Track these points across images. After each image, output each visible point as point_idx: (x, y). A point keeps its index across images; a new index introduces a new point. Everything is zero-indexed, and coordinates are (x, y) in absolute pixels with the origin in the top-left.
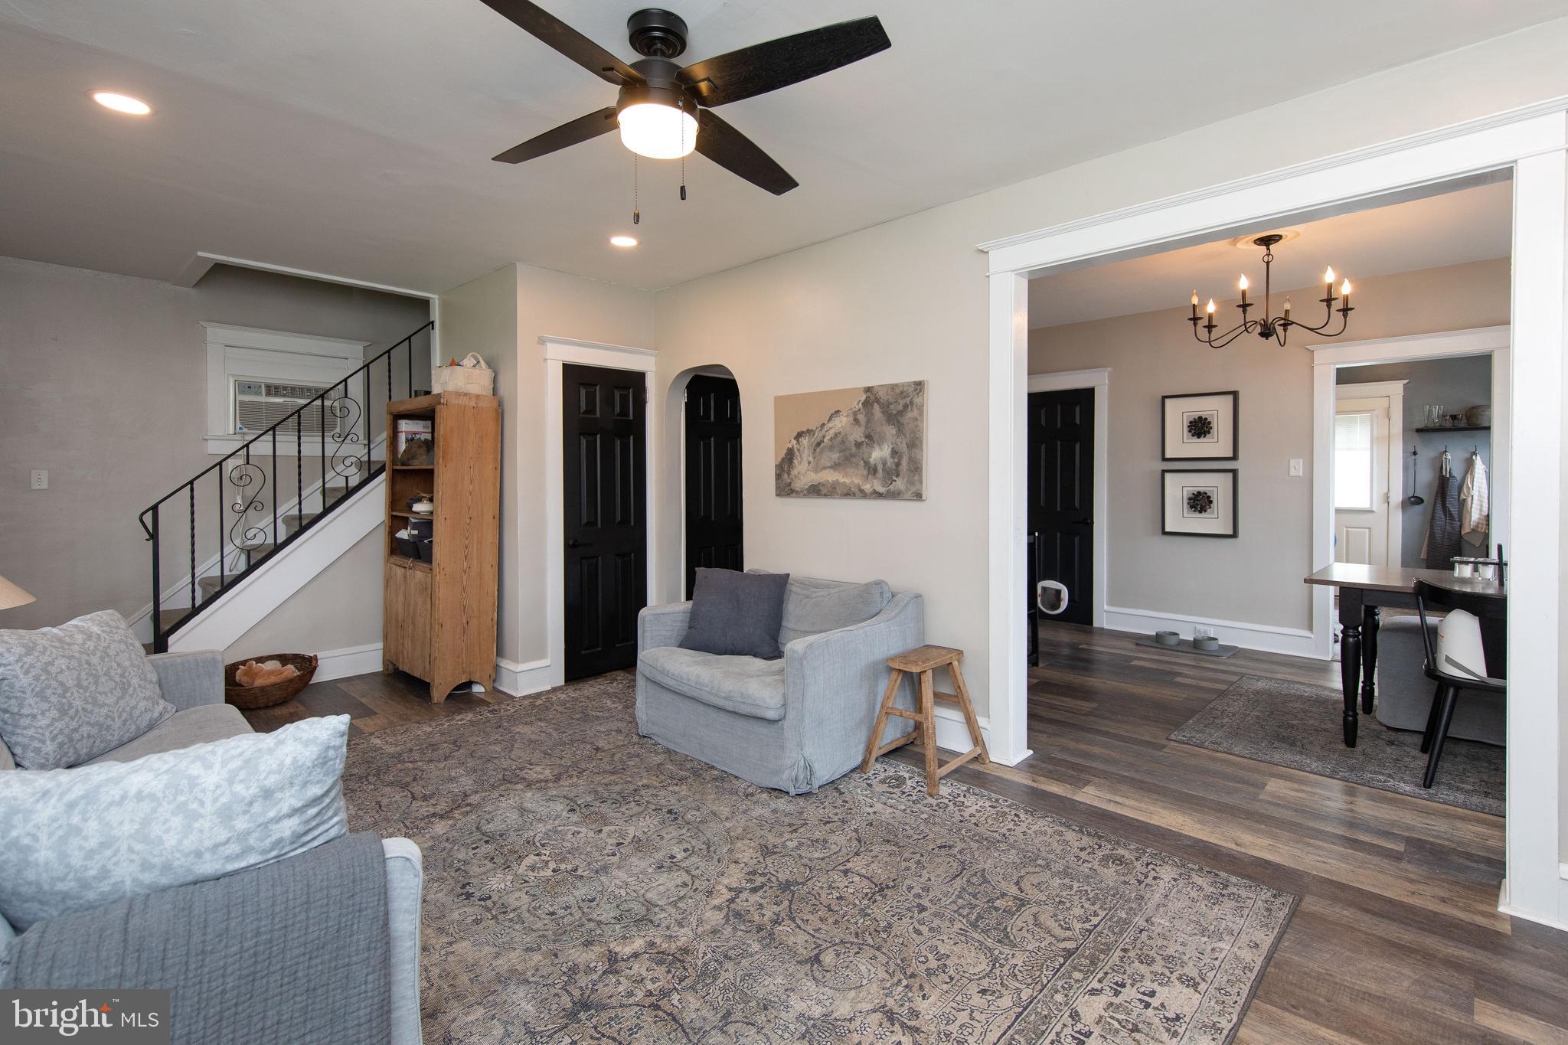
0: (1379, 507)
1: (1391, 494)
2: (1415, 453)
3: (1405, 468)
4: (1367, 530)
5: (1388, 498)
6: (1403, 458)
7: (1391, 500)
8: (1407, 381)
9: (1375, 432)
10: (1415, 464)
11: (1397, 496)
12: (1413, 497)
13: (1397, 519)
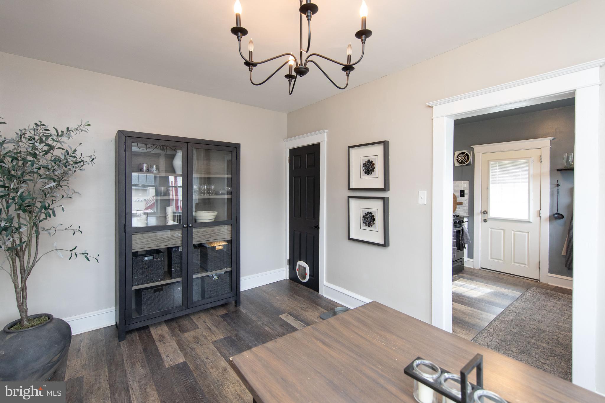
0: (533, 218)
1: (541, 212)
2: (558, 185)
3: (552, 195)
4: (527, 234)
5: (540, 214)
6: (551, 188)
7: (541, 215)
8: (552, 138)
9: (531, 172)
10: (558, 192)
11: (546, 213)
12: (557, 214)
13: (546, 227)
